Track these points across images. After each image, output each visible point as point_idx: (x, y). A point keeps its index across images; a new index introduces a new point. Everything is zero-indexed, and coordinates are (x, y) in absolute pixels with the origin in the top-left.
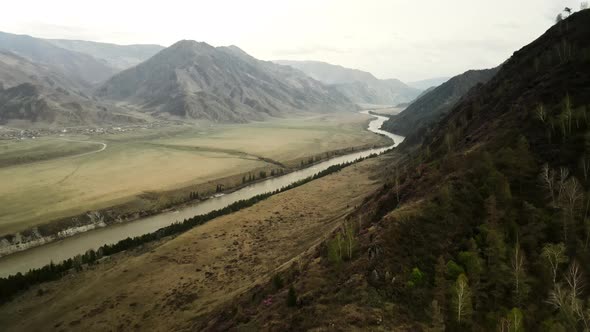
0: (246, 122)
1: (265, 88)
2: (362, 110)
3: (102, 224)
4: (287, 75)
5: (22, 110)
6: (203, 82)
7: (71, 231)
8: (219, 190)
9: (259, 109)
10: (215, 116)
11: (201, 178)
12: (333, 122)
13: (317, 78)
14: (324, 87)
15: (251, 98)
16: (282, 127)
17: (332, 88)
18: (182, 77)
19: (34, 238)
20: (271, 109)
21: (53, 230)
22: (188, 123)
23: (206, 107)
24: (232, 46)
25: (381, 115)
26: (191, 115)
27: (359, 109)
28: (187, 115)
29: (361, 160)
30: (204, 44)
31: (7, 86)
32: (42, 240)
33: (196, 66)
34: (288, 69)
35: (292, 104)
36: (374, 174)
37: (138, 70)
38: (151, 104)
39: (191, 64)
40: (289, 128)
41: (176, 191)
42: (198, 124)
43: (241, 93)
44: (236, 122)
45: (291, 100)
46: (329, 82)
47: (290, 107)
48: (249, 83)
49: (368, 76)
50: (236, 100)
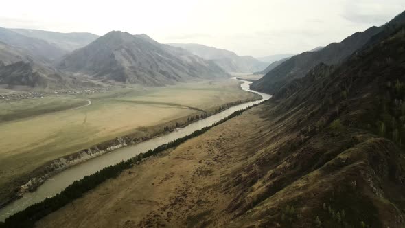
0: (164, 85)
1: (169, 62)
2: (231, 76)
3: (125, 144)
4: (181, 54)
5: (23, 80)
6: (131, 59)
7: (112, 148)
8: (178, 126)
9: (169, 77)
10: (144, 82)
11: (164, 119)
12: (218, 85)
13: (200, 56)
14: (205, 62)
15: (163, 70)
16: (188, 89)
17: (211, 62)
18: (118, 56)
19: (97, 151)
20: (177, 77)
21: (104, 147)
22: (129, 87)
23: (138, 76)
24: (143, 34)
25: (246, 80)
26: (129, 81)
27: (229, 76)
28: (127, 81)
29: (249, 108)
30: (126, 33)
31: (7, 64)
32: (101, 152)
33: (126, 49)
34: (180, 50)
35: (188, 74)
36: (263, 115)
37: (85, 51)
38: (99, 74)
39: (122, 47)
40: (193, 89)
41: (155, 126)
42: (136, 87)
43: (157, 66)
44: (158, 85)
45: (188, 71)
46: (207, 57)
47: (187, 75)
48: (160, 60)
49: (233, 54)
50: (154, 70)
